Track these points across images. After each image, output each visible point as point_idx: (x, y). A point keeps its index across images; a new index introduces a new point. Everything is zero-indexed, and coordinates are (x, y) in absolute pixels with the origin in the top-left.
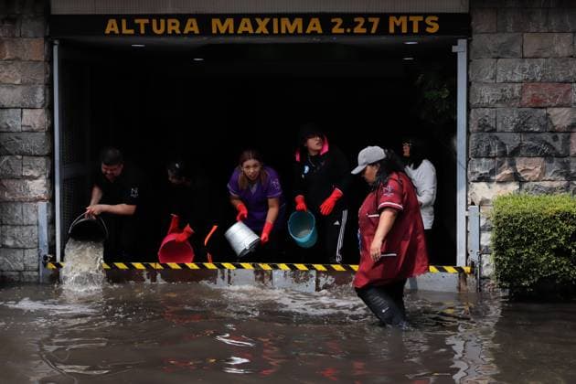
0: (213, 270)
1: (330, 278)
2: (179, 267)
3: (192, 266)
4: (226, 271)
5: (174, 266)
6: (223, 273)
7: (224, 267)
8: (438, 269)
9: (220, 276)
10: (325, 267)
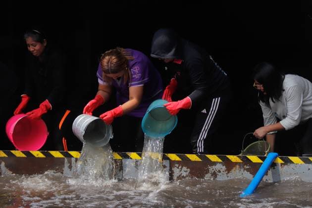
0: (59, 159)
1: (185, 168)
2: (24, 156)
3: (38, 154)
4: (73, 160)
5: (18, 154)
6: (70, 162)
7: (71, 156)
8: (303, 160)
9: (66, 165)
10: (180, 157)
